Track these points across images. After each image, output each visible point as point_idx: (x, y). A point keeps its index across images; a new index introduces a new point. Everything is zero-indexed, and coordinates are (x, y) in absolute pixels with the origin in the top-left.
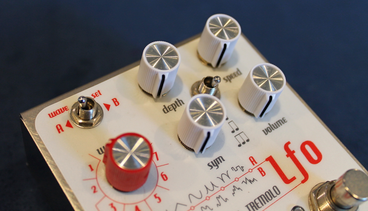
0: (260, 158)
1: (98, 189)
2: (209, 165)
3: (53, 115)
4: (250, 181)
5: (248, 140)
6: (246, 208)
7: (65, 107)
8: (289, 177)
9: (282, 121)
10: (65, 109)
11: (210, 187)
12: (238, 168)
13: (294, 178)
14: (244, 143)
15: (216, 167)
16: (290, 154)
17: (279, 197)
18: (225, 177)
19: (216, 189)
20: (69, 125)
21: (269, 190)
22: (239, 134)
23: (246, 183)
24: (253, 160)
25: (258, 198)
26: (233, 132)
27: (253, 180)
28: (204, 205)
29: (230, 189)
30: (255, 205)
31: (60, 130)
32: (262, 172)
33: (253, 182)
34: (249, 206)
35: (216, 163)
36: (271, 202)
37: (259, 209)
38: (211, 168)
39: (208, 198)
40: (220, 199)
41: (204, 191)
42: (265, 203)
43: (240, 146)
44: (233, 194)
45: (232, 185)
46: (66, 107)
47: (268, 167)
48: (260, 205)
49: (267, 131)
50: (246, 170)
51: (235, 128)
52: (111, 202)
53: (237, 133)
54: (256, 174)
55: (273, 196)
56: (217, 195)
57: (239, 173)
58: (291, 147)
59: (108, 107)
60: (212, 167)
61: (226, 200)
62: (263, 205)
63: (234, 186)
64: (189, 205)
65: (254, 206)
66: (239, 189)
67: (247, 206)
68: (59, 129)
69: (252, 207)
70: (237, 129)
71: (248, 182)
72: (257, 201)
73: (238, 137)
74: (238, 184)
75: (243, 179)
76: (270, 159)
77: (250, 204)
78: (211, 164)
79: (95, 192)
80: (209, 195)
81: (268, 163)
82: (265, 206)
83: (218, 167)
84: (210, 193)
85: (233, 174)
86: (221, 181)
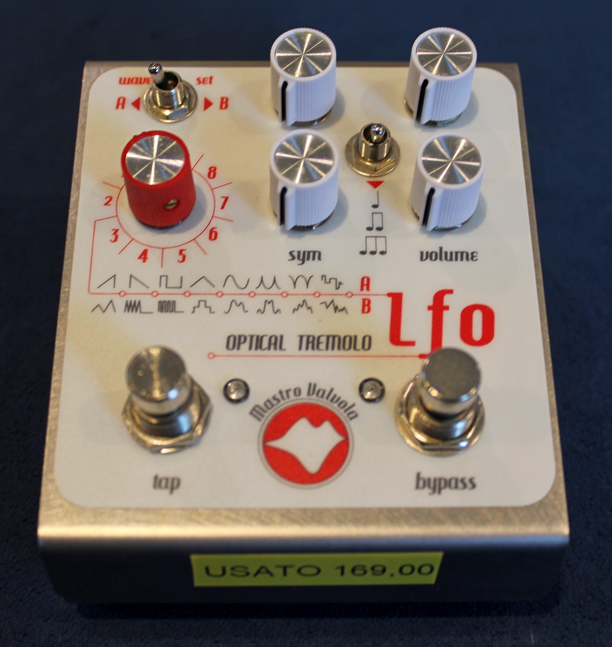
0: (381, 286)
1: (113, 203)
2: (291, 253)
3: (123, 81)
4: (336, 308)
5: (383, 253)
6: (298, 339)
8: (404, 336)
9: (468, 256)
10: (147, 81)
11: (268, 282)
12: (333, 281)
13: (412, 344)
14: (373, 253)
15: (300, 262)
16: (438, 308)
17: (362, 352)
18: (301, 283)
19: (274, 290)
20: (137, 104)
21: (356, 337)
22: (376, 237)
23: (327, 307)
24: (365, 283)
25: (328, 337)
26: (369, 229)
27: (342, 310)
28: (239, 299)
29: (296, 301)
30: (316, 342)
31: (120, 106)
32: (366, 306)
33: (340, 311)
34: (305, 340)
35: (304, 257)
36: (342, 352)
37: (316, 350)
38: (291, 258)
39: (253, 294)
40: (269, 307)
41: (255, 282)
42: (333, 348)
43: (363, 253)
44: (296, 310)
45: (301, 297)
46: (149, 79)
47: (382, 305)
48: (322, 346)
49: (426, 256)
50: (343, 290)
51: (378, 224)
52: (117, 227)
53: (374, 233)
54: (355, 304)
55: (353, 347)
56: (269, 298)
57: (330, 289)
58: (447, 300)
59: (208, 104)
60: (293, 258)
61: (277, 312)
62: (327, 348)
63: (304, 301)
64: (219, 287)
65: (313, 342)
66: (309, 308)
67: (301, 337)
68: (121, 103)
69: (308, 342)
70: (379, 229)
71: (331, 307)
72: (323, 340)
73: (371, 240)
74: (312, 301)
75: (328, 300)
76: (397, 299)
77: (308, 337)
78: (295, 254)
79: (106, 204)
80: (257, 291)
81: (389, 300)
82: (330, 352)
83: (303, 263)
84: (262, 290)
85: (317, 285)
86: (292, 283)
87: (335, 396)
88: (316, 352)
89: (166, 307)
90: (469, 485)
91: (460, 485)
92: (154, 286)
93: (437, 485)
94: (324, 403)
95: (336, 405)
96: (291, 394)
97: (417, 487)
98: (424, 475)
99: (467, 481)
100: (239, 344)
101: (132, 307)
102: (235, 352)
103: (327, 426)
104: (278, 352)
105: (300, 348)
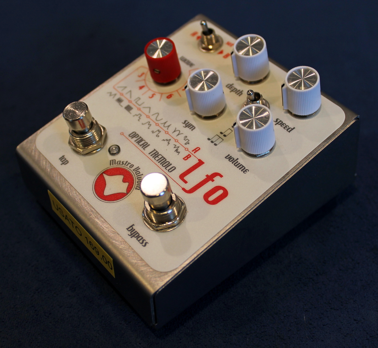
4: (177, 150)
5: (216, 145)
6: (152, 150)
8: (186, 178)
9: (244, 170)
11: (167, 125)
12: (187, 141)
13: (186, 182)
14: (212, 142)
15: (185, 126)
16: (210, 178)
17: (166, 171)
18: (177, 133)
19: (165, 129)
21: (171, 164)
22: (220, 137)
23: (175, 147)
24: (197, 150)
25: (163, 157)
26: (221, 133)
27: (178, 152)
28: (151, 123)
29: (168, 137)
30: (157, 155)
31: (193, 34)
32: (187, 157)
33: (177, 152)
34: (155, 151)
35: (188, 125)
36: (161, 166)
37: (154, 158)
38: (184, 122)
39: (157, 125)
40: (157, 132)
41: (163, 121)
42: (159, 162)
43: (209, 139)
44: (164, 140)
45: (171, 138)
47: (193, 161)
48: (157, 159)
49: (229, 158)
50: (187, 146)
51: (226, 134)
53: (222, 136)
54: (184, 154)
55: (166, 167)
56: (160, 130)
57: (183, 142)
58: (217, 179)
59: (221, 52)
61: (157, 136)
63: (170, 140)
64: (150, 115)
65: (156, 155)
66: (169, 143)
67: (155, 150)
69: (155, 153)
70: (225, 136)
71: (175, 149)
72: (160, 157)
73: (217, 137)
74: (172, 142)
75: (178, 145)
76: (200, 163)
77: (157, 152)
78: (186, 122)
80: (160, 125)
81: (197, 161)
82: (157, 163)
83: (185, 127)
84: (162, 126)
85: (181, 138)
86: (174, 131)
87: (141, 177)
88: (153, 159)
89: (128, 108)
90: (144, 244)
91: (141, 241)
92: (133, 99)
93: (133, 233)
94: (135, 177)
95: (137, 180)
96: (129, 165)
97: (127, 229)
98: (134, 227)
99: (145, 242)
100: (135, 137)
101: (119, 101)
102: (130, 138)
103: (126, 184)
104: (142, 149)
105: (149, 154)
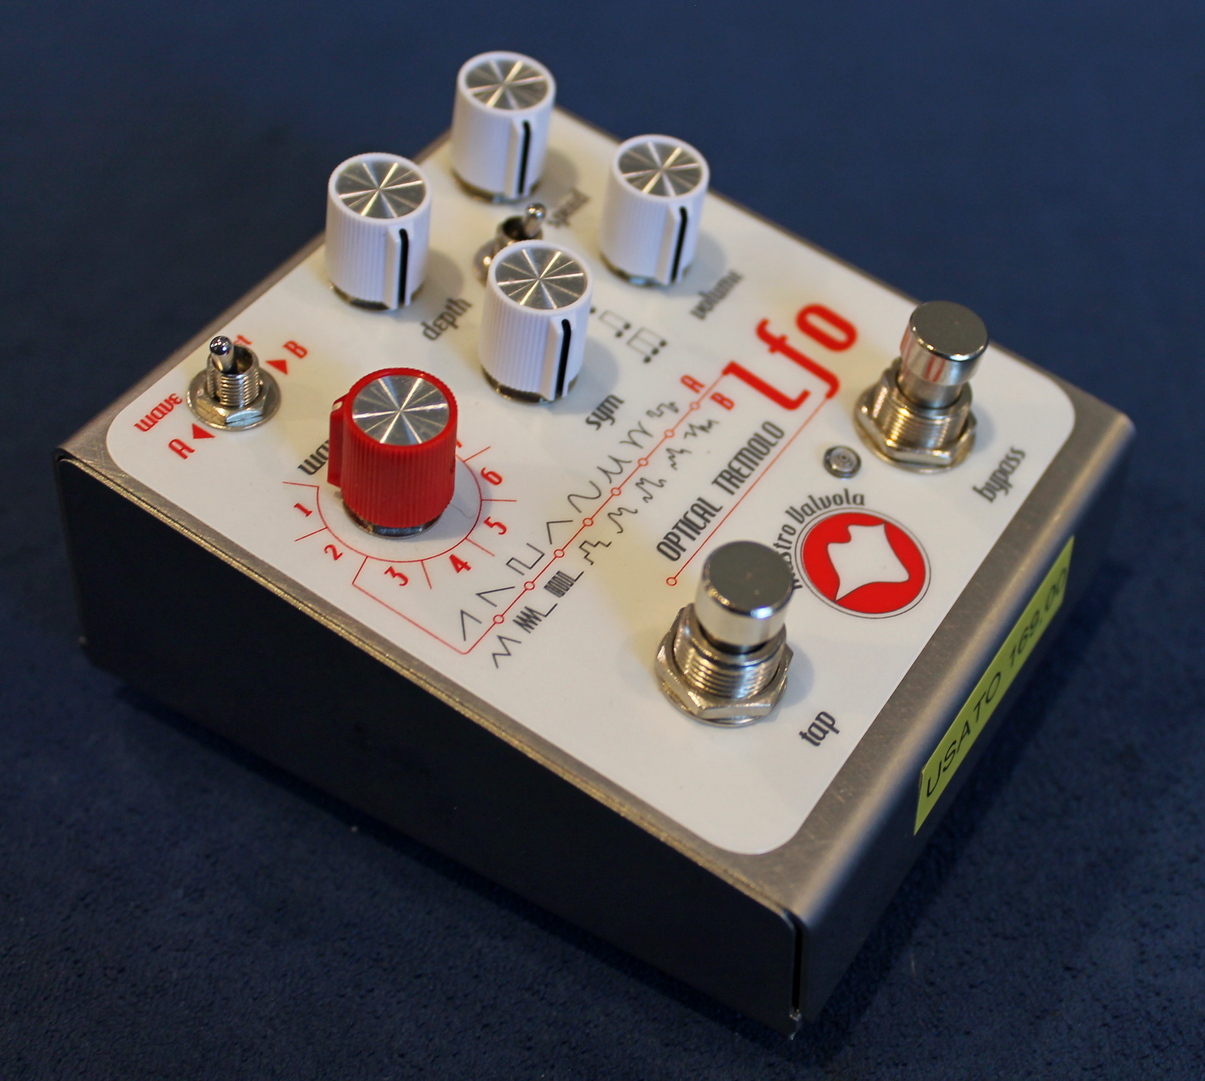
0: (708, 373)
1: (340, 549)
2: (589, 422)
3: (148, 423)
4: (703, 428)
5: (663, 344)
6: (716, 486)
7: (170, 398)
8: (793, 394)
9: (732, 279)
10: (172, 401)
11: (613, 467)
12: (663, 409)
13: (805, 395)
14: (655, 352)
15: (609, 421)
16: (778, 345)
17: (782, 443)
18: (637, 437)
19: (628, 469)
20: (199, 433)
21: (757, 435)
22: (635, 336)
23: (695, 435)
24: (692, 384)
25: (736, 458)
26: (619, 335)
27: (710, 424)
28: (612, 508)
29: (662, 457)
30: (734, 474)
31: (185, 452)
32: (722, 401)
33: (710, 428)
34: (721, 480)
35: (605, 411)
36: (769, 458)
37: (746, 479)
38: (595, 427)
39: (617, 492)
40: (646, 486)
41: (602, 480)
42: (757, 464)
43: (647, 360)
44: (673, 465)
45: (662, 450)
46: (174, 397)
47: (734, 387)
48: (745, 471)
49: (701, 311)
50: (683, 407)
51: (620, 326)
52: (387, 566)
53: (628, 334)
54: (713, 411)
55: (768, 445)
56: (636, 478)
57: (670, 419)
58: (775, 330)
59: (280, 365)
60: (599, 425)
61: (661, 484)
62: (752, 469)
63: (668, 450)
64: (578, 519)
65: (732, 476)
66: (682, 452)
67: (715, 482)
68: (180, 449)
69: (729, 480)
70: (627, 326)
71: (698, 432)
72: (736, 465)
73: (636, 343)
74: (677, 443)
75: (684, 428)
76: (733, 369)
77: (721, 475)
78: (593, 419)
79: (336, 557)
80: (616, 484)
81: (731, 378)
82: (759, 470)
83: (613, 420)
84: (617, 480)
85: (656, 426)
86: (633, 447)
87: (821, 499)
88: (749, 482)
89: (560, 585)
90: (1019, 456)
91: (1013, 463)
92: (518, 581)
93: (999, 482)
94: (822, 515)
95: (833, 506)
96: (786, 536)
97: (991, 500)
98: (980, 485)
99: (1011, 455)
100: (677, 544)
101: (528, 620)
102: (685, 556)
103: (855, 530)
104: (720, 516)
105: (732, 493)
